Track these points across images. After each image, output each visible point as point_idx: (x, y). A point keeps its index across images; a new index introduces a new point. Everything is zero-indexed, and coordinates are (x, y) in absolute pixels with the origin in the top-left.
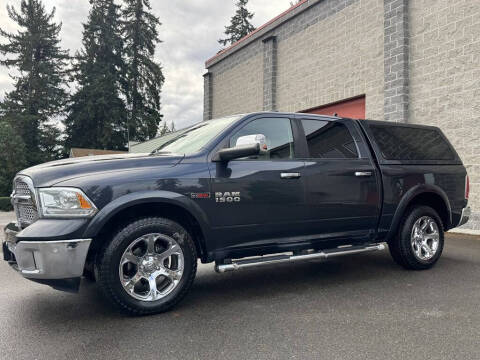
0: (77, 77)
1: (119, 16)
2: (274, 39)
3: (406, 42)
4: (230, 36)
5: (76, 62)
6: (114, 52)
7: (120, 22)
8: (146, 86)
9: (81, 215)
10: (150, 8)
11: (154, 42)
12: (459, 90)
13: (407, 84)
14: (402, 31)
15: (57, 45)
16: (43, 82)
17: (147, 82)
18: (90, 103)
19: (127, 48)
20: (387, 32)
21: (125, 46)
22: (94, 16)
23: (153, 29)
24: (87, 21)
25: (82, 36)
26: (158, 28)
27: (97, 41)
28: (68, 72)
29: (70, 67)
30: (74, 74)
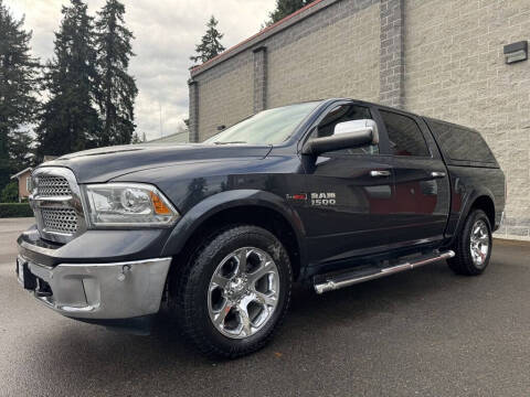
0: (49, 85)
1: (92, 27)
2: (264, 49)
3: (403, 54)
4: (200, 54)
5: (47, 70)
6: (87, 63)
7: (93, 34)
8: (119, 96)
9: (156, 223)
10: (123, 22)
11: (128, 55)
12: (455, 101)
13: (403, 95)
14: (399, 44)
15: (28, 53)
16: (12, 89)
17: (121, 93)
18: (63, 111)
19: (100, 60)
20: (383, 44)
21: (98, 57)
22: (65, 26)
23: (127, 43)
24: (59, 30)
25: (54, 46)
26: (131, 41)
27: (69, 50)
28: (39, 80)
29: (42, 76)
30: (45, 82)
